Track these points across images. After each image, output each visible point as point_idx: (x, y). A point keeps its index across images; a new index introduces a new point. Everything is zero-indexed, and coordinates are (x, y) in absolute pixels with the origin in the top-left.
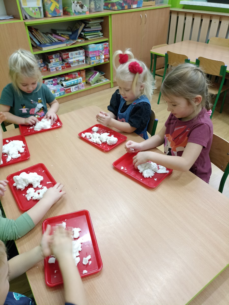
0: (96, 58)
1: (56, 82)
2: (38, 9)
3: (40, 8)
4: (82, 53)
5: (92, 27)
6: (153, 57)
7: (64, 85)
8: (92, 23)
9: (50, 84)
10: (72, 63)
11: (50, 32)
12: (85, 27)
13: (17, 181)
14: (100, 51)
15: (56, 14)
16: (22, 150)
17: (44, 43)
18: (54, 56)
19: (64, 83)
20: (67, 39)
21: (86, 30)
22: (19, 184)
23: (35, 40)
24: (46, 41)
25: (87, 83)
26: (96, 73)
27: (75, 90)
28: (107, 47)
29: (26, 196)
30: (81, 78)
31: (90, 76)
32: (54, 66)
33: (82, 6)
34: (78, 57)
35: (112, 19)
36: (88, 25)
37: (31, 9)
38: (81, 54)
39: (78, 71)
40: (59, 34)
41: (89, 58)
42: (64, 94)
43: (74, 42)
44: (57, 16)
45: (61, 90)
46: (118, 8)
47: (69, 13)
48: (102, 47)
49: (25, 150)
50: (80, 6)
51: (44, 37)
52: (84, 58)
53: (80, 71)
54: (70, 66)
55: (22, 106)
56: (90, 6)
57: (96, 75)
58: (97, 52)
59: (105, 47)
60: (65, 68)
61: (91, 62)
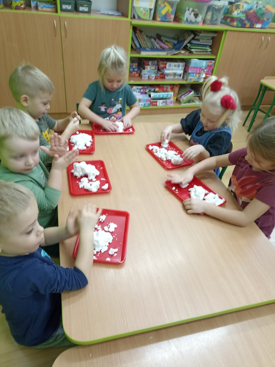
0: (196, 75)
1: (145, 90)
2: (149, 11)
3: (151, 10)
4: (182, 66)
5: (201, 40)
6: (263, 88)
7: (152, 96)
8: (202, 36)
9: (138, 92)
10: (168, 75)
11: (155, 36)
12: (193, 39)
13: (76, 167)
14: (202, 68)
15: (166, 18)
16: (89, 144)
17: (144, 47)
18: (150, 63)
19: (153, 95)
20: (169, 48)
21: (194, 42)
22: (77, 171)
23: (136, 42)
24: (148, 46)
25: (178, 101)
26: (191, 92)
27: (162, 105)
28: (212, 65)
29: (80, 183)
30: (172, 93)
31: (184, 93)
32: (148, 73)
33: (196, 15)
34: (176, 70)
35: (226, 36)
36: (197, 37)
37: (142, 9)
38: (180, 68)
39: (171, 85)
40: (163, 40)
41: (188, 73)
42: (148, 106)
43: (176, 53)
44: (166, 20)
45: (147, 101)
46: (237, 25)
47: (180, 21)
48: (206, 65)
49: (92, 145)
50: (194, 15)
51: (147, 41)
52: (182, 72)
53: (173, 85)
54: (164, 78)
55: (101, 104)
56: (205, 17)
57: (190, 94)
58: (199, 69)
59: (210, 65)
60: (159, 78)
61: (188, 78)
